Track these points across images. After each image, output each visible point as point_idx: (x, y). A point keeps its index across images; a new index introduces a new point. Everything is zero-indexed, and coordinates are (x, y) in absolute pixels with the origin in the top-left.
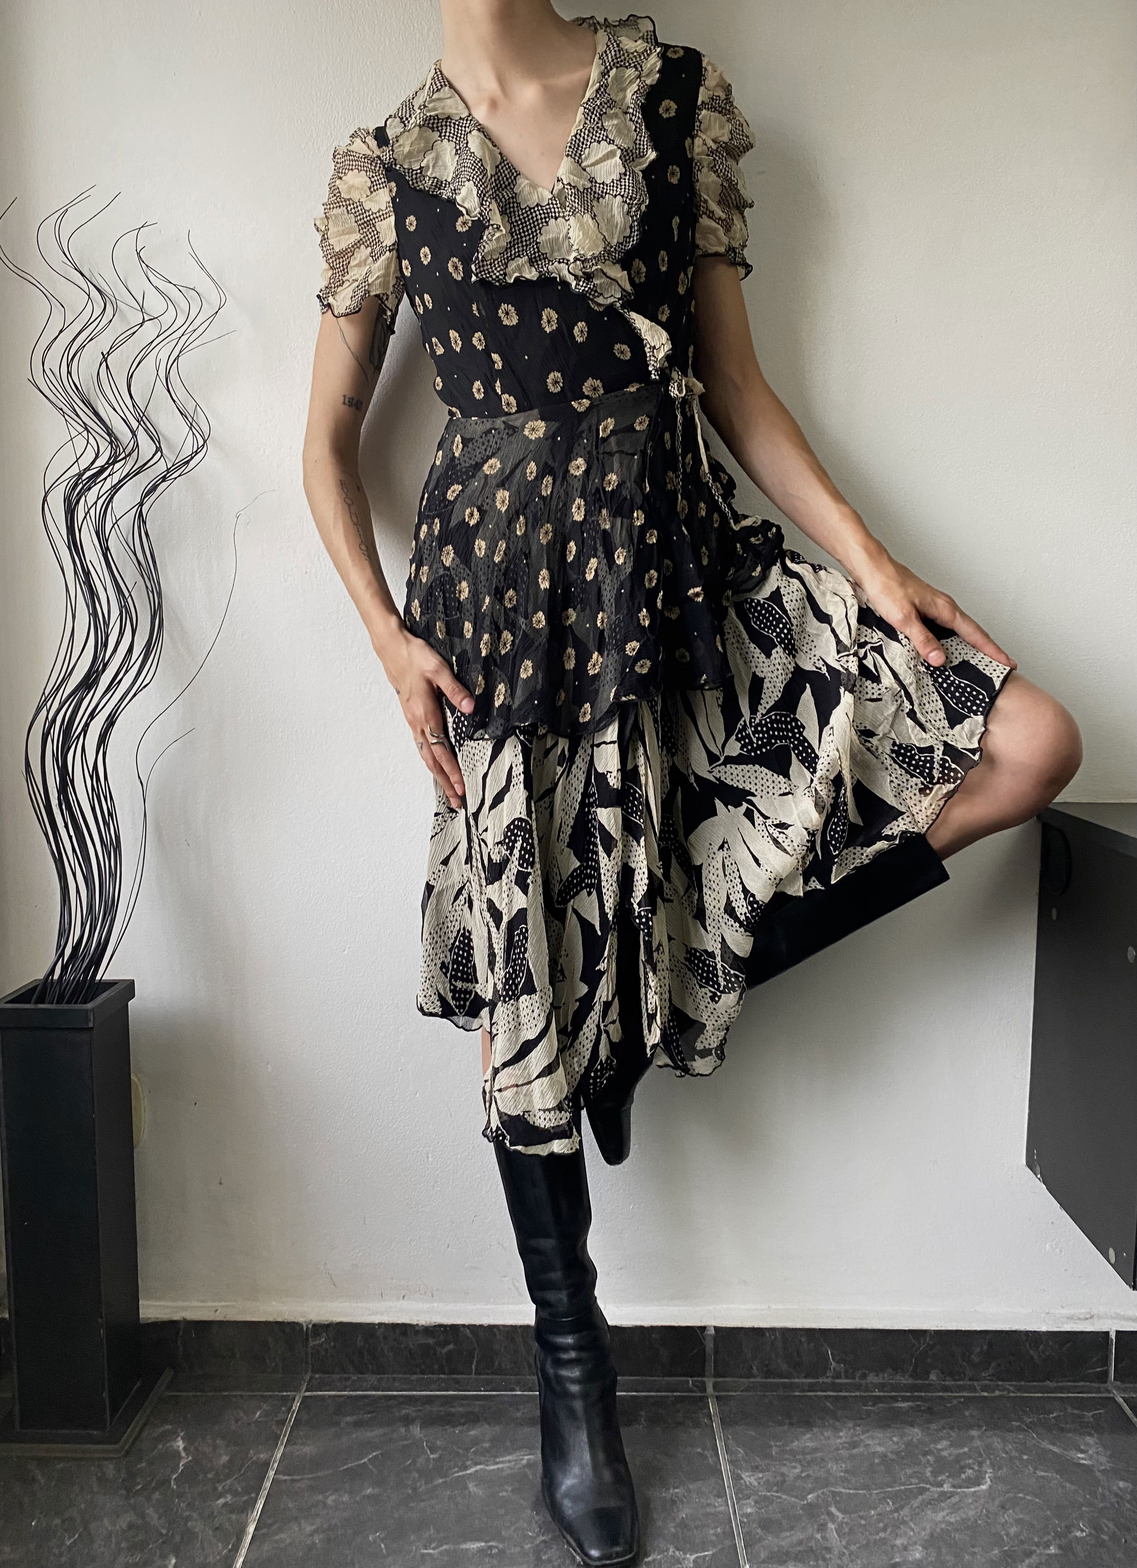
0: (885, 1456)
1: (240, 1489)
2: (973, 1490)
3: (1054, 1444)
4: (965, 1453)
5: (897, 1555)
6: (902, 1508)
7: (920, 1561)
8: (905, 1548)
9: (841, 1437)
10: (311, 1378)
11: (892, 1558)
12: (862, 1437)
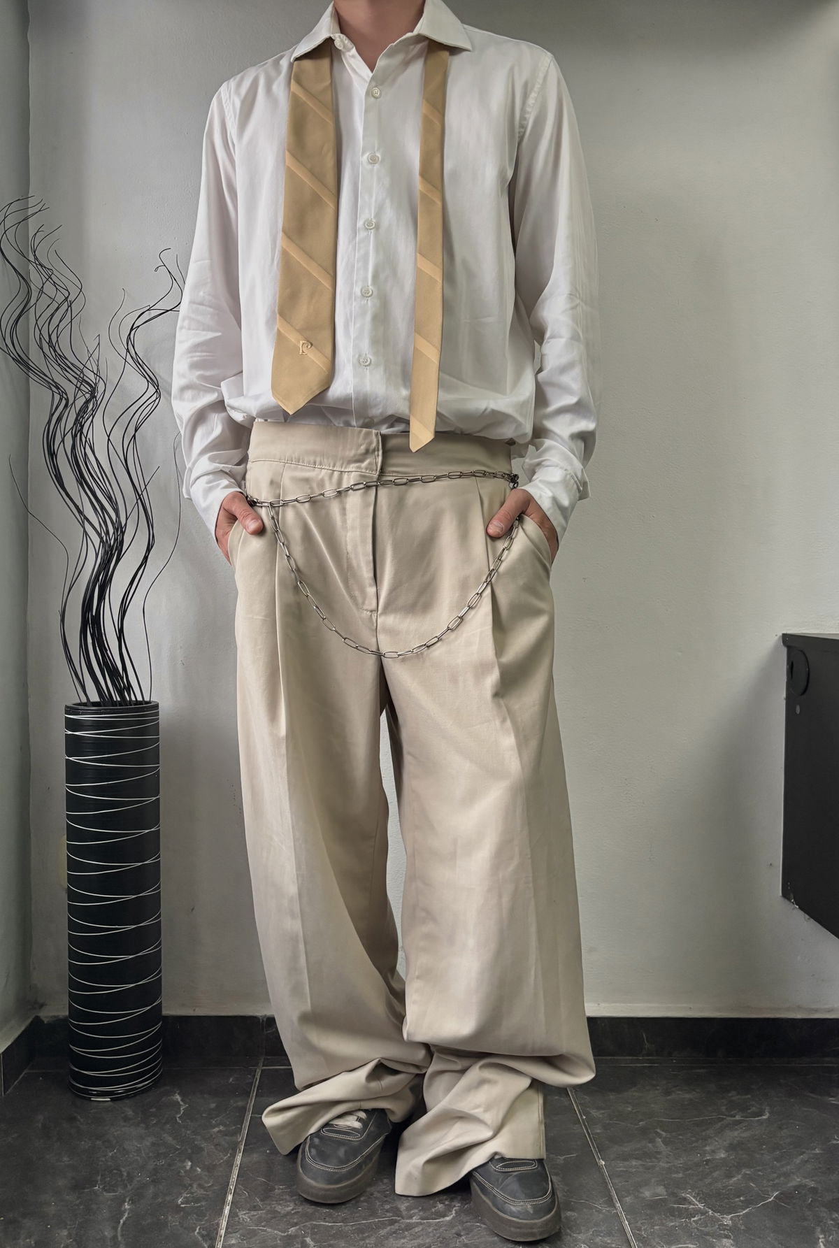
0: (691, 1100)
1: (228, 1123)
2: (757, 1119)
3: (812, 1093)
4: (749, 1098)
5: (707, 1155)
6: (707, 1129)
7: (724, 1158)
8: (714, 1152)
9: (657, 1090)
10: (265, 1059)
11: (705, 1156)
12: (674, 1089)
